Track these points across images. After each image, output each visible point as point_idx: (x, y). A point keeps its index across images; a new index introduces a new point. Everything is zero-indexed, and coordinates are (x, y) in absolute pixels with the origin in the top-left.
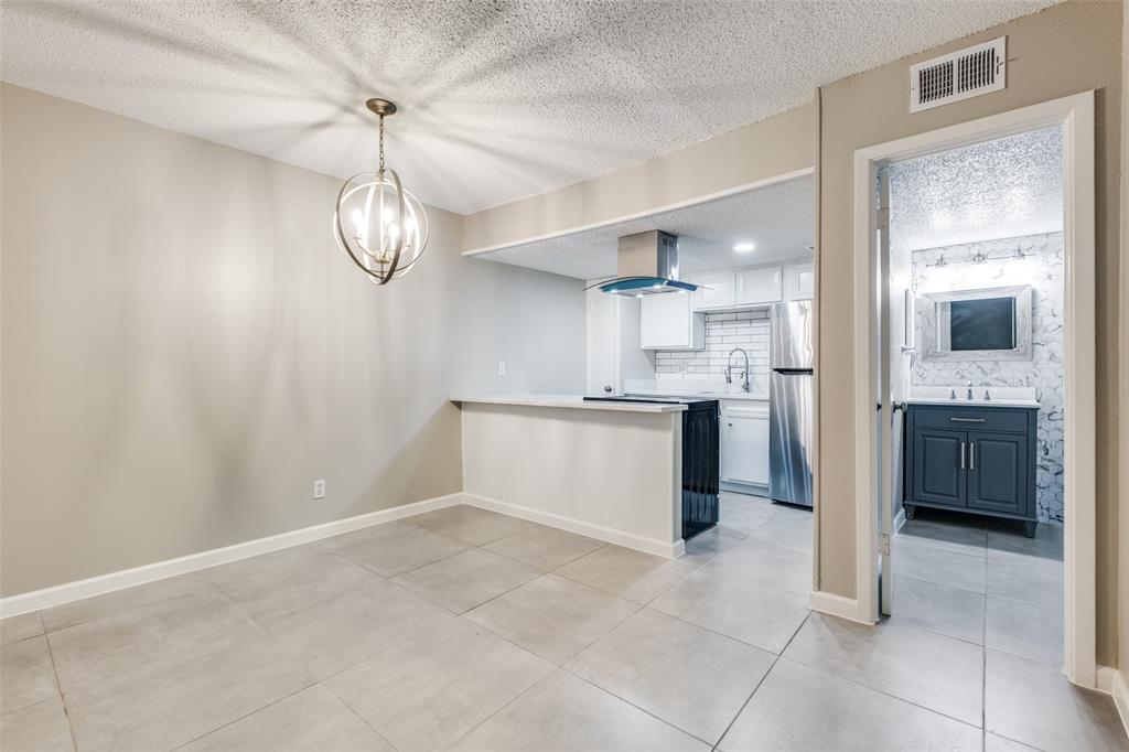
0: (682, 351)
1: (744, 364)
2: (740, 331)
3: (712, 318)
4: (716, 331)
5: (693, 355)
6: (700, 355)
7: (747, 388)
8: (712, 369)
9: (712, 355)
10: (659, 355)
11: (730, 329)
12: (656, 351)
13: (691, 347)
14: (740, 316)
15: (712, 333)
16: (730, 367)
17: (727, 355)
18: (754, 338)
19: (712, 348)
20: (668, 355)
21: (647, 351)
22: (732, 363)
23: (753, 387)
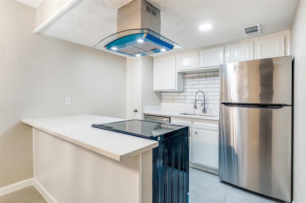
0: (173, 92)
1: (203, 98)
2: (201, 82)
3: (187, 76)
4: (189, 82)
5: (178, 94)
6: (181, 94)
7: (204, 111)
8: (188, 101)
9: (187, 94)
10: (162, 94)
11: (196, 81)
12: (161, 92)
13: (177, 90)
14: (201, 75)
15: (187, 83)
16: (196, 101)
17: (194, 94)
18: (208, 86)
19: (187, 90)
20: (166, 94)
21: (156, 92)
22: (197, 98)
23: (208, 110)
